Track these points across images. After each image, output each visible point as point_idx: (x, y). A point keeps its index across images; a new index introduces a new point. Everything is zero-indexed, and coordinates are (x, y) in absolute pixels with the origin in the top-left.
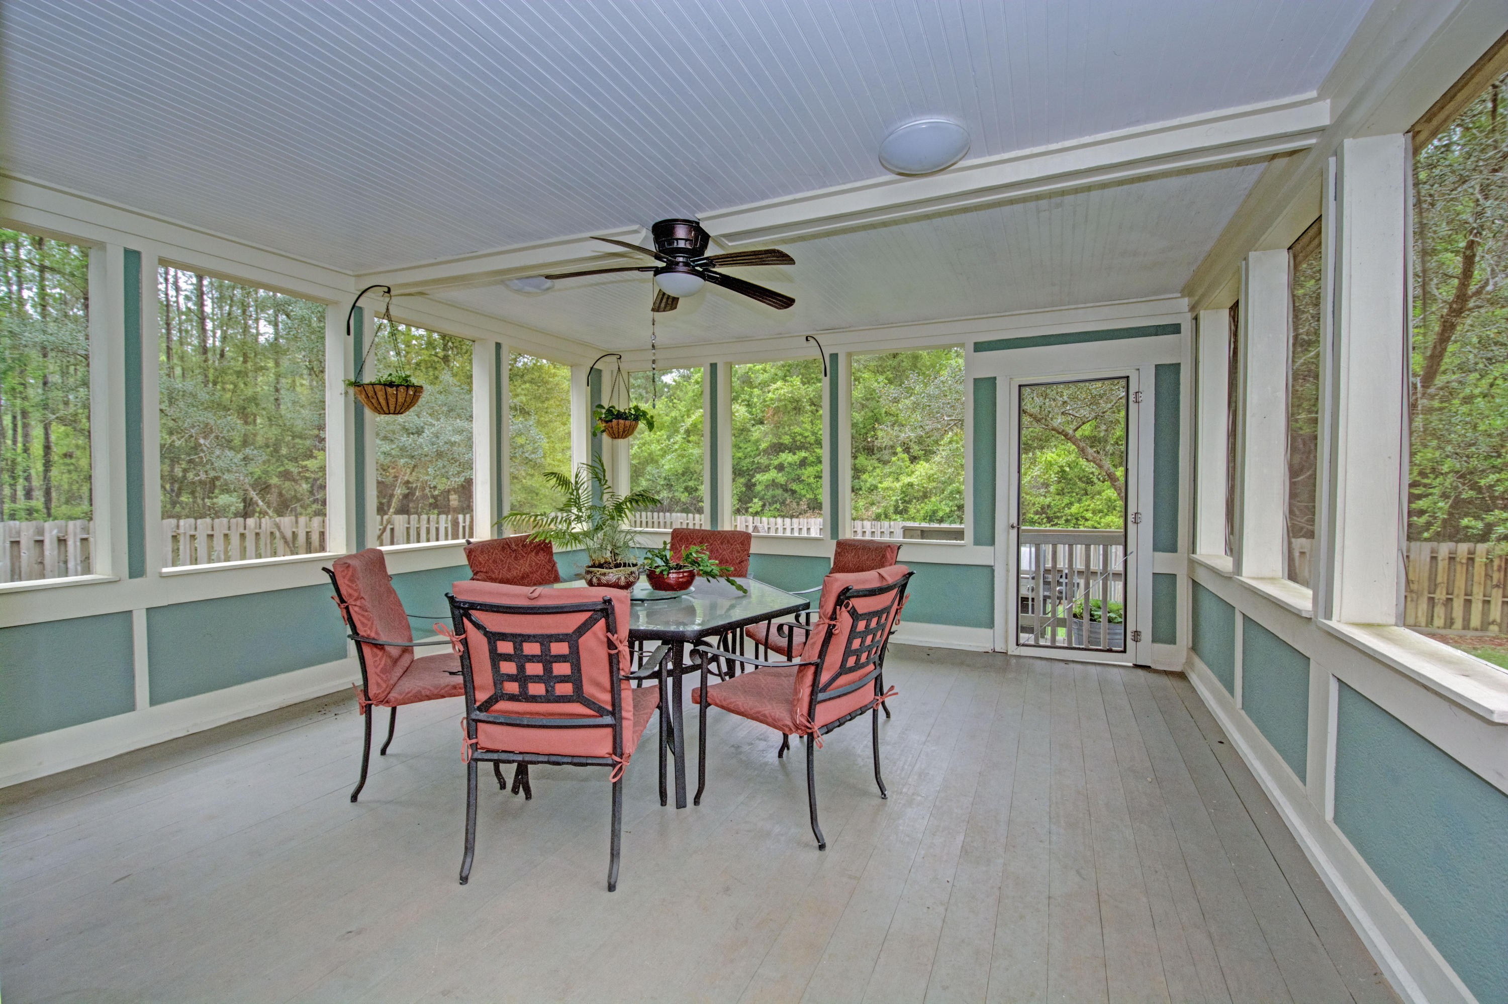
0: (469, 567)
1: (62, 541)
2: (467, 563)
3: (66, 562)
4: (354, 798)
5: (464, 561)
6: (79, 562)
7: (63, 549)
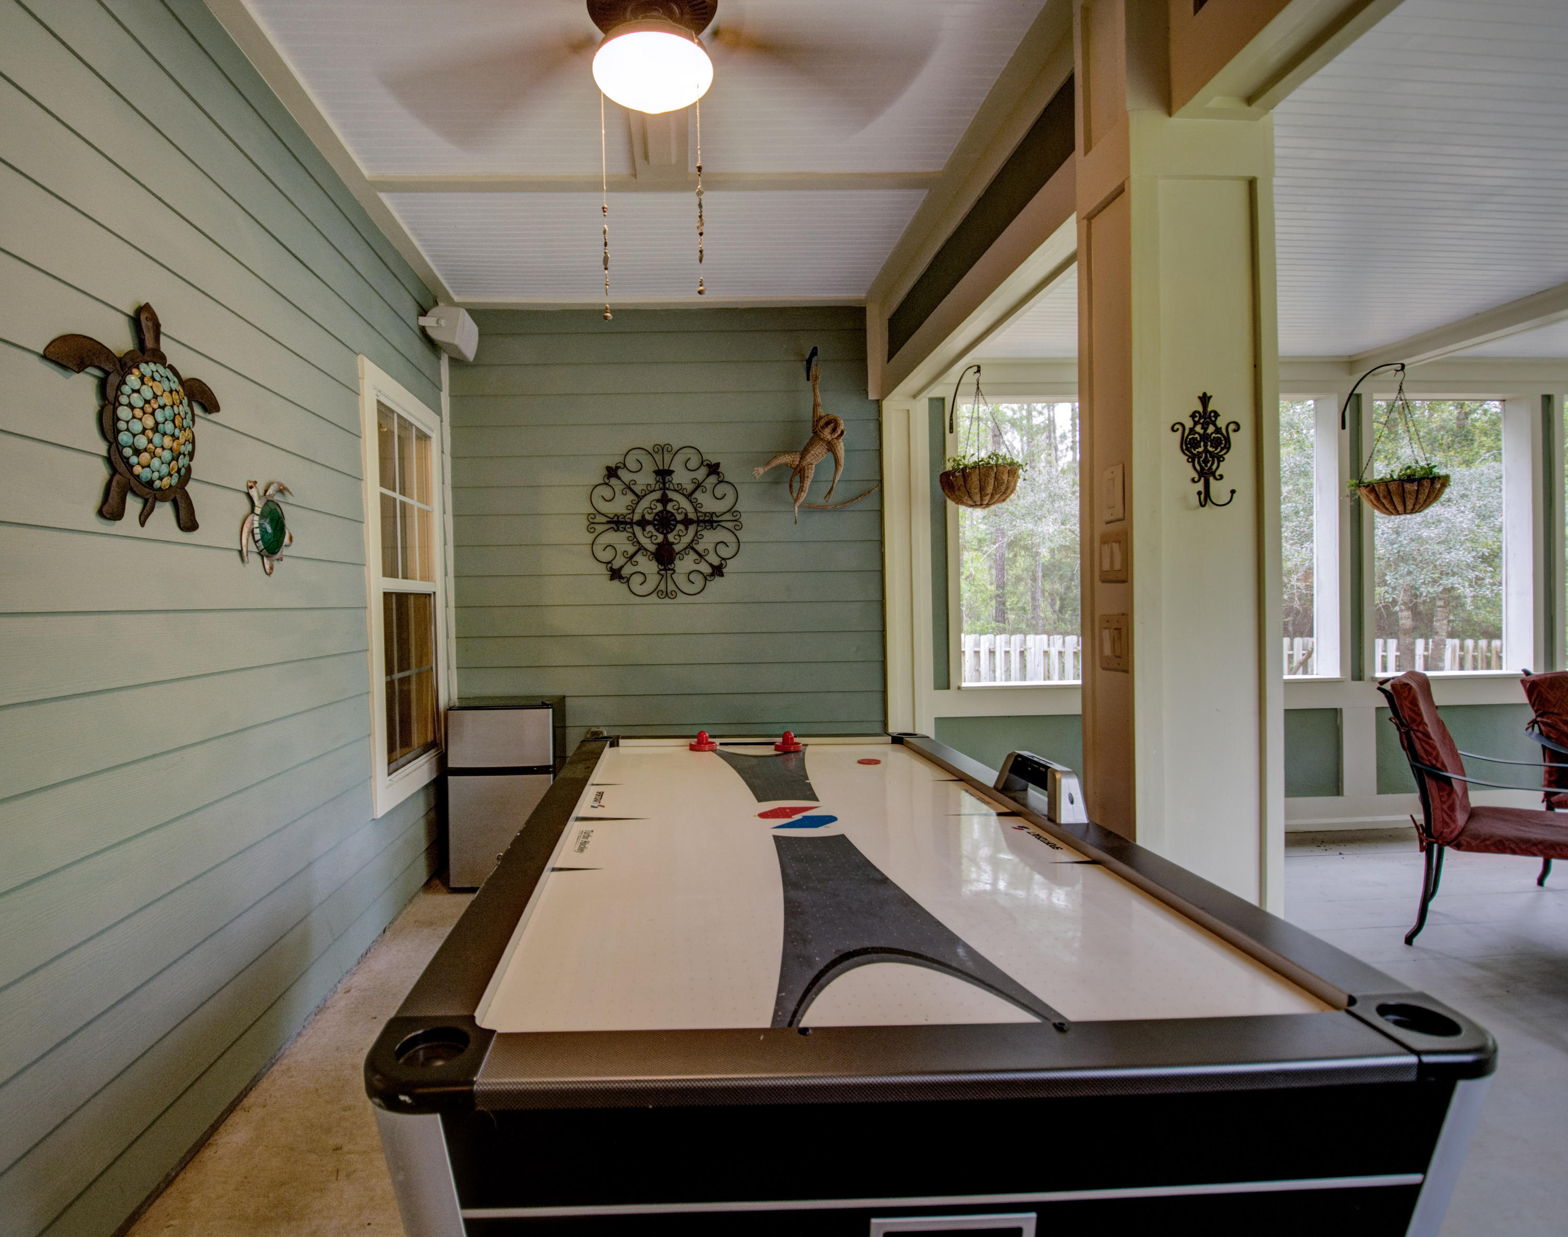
0: (1530, 708)
1: (992, 653)
2: (1526, 701)
3: (994, 671)
4: (1409, 940)
5: (1522, 698)
6: (1003, 672)
7: (992, 658)
